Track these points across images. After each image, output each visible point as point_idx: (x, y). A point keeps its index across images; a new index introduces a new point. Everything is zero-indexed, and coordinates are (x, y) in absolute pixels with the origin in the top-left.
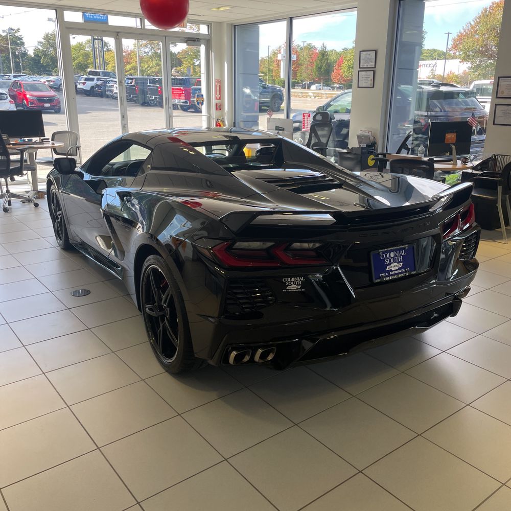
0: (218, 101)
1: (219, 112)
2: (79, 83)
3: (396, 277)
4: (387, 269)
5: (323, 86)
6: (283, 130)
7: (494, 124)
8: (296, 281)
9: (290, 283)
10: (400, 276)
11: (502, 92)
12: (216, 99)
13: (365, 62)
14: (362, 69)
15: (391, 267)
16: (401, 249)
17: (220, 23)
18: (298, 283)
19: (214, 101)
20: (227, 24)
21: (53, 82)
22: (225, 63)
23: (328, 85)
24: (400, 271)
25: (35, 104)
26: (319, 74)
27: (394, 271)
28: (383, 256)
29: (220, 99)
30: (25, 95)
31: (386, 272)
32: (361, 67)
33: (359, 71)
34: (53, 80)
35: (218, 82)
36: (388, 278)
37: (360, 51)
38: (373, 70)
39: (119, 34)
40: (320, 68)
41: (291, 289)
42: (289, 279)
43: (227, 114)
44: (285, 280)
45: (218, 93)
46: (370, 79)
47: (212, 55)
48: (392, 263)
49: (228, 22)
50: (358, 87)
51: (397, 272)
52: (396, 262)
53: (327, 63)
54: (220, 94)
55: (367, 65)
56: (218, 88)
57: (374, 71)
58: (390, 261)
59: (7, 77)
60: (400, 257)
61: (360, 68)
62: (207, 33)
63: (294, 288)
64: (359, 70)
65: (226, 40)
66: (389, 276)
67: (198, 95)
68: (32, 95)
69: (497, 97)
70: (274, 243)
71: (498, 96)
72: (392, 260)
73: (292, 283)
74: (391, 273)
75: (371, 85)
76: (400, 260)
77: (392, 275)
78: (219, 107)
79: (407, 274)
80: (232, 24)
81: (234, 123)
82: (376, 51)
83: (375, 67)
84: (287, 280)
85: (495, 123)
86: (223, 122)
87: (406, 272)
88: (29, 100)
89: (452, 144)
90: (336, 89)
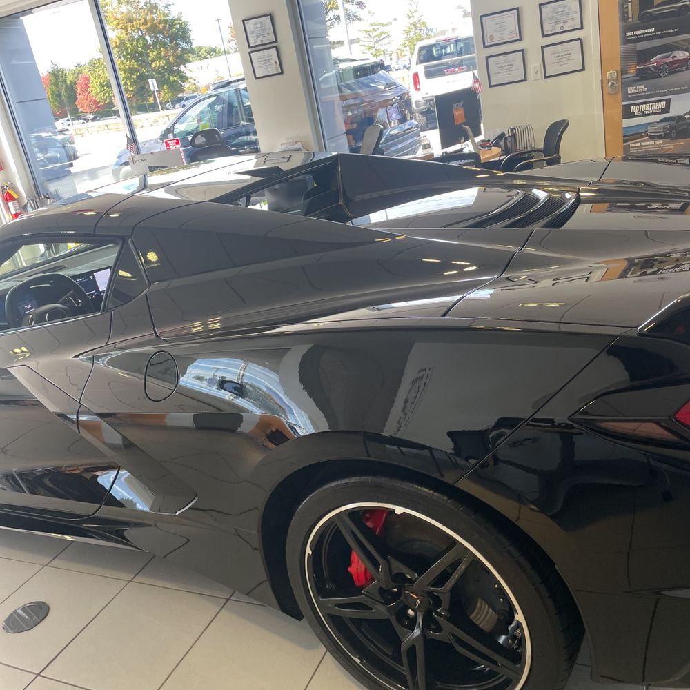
1: (1, 175)
5: (73, 120)
7: (490, 86)
11: (492, 38)
13: (258, 36)
14: (254, 49)
23: (78, 118)
26: (60, 103)
32: (251, 45)
33: (250, 53)
37: (243, 21)
38: (274, 45)
40: (59, 96)
43: (16, 175)
46: (273, 62)
50: (256, 78)
53: (67, 86)
55: (262, 41)
57: (276, 47)
61: (250, 47)
64: (250, 50)
69: (485, 47)
71: (487, 44)
75: (277, 70)
81: (35, 186)
82: (271, 16)
83: (276, 41)
85: (492, 84)
86: (13, 188)
89: (464, 124)
90: (90, 121)
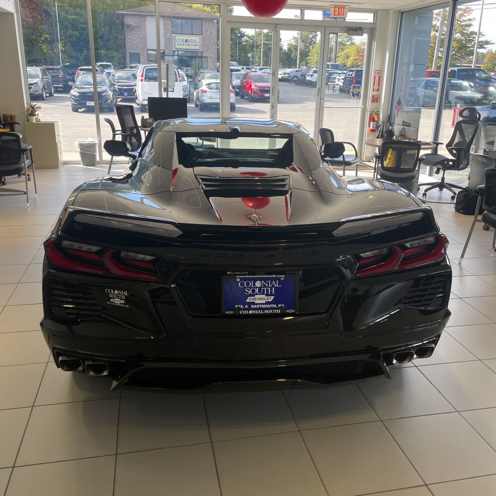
0: (375, 93)
1: (375, 105)
2: (308, 75)
3: (261, 312)
4: (248, 301)
6: (409, 126)
8: (120, 294)
9: (113, 296)
10: (266, 312)
12: (374, 90)
15: (255, 299)
16: (275, 279)
17: (387, 11)
18: (121, 297)
19: (371, 93)
20: (394, 11)
21: (288, 74)
22: (388, 52)
24: (269, 306)
25: (257, 94)
27: (259, 304)
28: (242, 284)
29: (378, 90)
30: (251, 86)
31: (245, 303)
34: (288, 72)
35: (378, 73)
36: (247, 312)
39: (278, 26)
41: (114, 303)
42: (112, 291)
43: (382, 107)
44: (107, 291)
45: (376, 84)
47: (375, 45)
48: (257, 294)
49: (395, 9)
51: (264, 306)
52: (263, 294)
54: (378, 86)
56: (377, 79)
58: (254, 291)
59: (254, 70)
60: (271, 289)
62: (373, 22)
63: (118, 302)
65: (391, 27)
66: (249, 309)
67: (354, 87)
68: (256, 86)
70: (100, 248)
72: (257, 291)
73: (115, 296)
74: (252, 306)
76: (271, 292)
77: (254, 309)
78: (376, 100)
79: (279, 311)
80: (399, 11)
81: (389, 116)
84: (110, 291)
86: (378, 114)
87: (278, 308)
88: (253, 90)
